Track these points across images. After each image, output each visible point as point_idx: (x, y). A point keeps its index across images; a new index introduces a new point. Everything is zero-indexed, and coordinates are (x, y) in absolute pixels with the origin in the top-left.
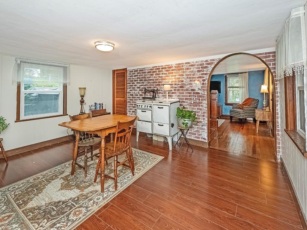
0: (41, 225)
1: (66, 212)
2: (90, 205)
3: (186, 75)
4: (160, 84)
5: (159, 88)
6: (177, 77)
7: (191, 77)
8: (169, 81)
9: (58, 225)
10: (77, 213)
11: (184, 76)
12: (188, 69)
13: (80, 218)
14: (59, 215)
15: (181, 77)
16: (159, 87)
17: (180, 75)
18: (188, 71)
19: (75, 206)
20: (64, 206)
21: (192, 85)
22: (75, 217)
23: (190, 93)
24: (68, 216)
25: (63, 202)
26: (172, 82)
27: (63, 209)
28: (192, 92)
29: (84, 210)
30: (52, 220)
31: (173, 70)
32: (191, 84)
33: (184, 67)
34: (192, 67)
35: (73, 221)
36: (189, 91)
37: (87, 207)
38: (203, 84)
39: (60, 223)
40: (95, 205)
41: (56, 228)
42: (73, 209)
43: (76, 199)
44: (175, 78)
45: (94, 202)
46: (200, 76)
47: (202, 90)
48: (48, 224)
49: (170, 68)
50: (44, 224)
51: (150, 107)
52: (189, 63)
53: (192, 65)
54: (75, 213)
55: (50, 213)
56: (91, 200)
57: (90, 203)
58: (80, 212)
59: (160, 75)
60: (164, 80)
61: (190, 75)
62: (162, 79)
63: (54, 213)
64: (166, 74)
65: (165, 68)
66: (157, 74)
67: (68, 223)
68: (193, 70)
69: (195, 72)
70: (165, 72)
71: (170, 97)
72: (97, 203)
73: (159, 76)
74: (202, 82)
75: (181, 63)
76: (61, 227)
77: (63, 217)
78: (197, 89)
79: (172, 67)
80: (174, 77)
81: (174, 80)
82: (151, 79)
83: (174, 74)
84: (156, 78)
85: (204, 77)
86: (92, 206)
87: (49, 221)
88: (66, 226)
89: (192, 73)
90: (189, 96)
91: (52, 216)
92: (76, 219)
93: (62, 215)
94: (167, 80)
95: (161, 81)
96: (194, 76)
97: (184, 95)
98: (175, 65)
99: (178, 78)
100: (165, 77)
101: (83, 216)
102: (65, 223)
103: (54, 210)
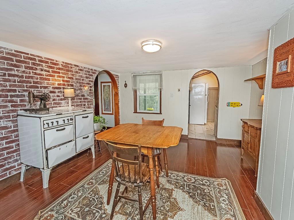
0: (209, 191)
1: (193, 185)
2: (181, 177)
3: (76, 79)
4: (39, 85)
5: (35, 92)
6: (65, 79)
7: (80, 82)
8: (55, 83)
9: (201, 183)
10: (189, 180)
11: (74, 80)
12: (77, 72)
13: (191, 176)
14: (198, 188)
15: (70, 80)
16: (37, 90)
17: (69, 78)
18: (78, 74)
19: (187, 184)
20: (191, 190)
21: (82, 91)
22: (192, 179)
23: (81, 99)
24: (194, 183)
25: (189, 193)
26: (59, 84)
27: (193, 189)
28: (83, 98)
29: (185, 178)
30: (202, 188)
31: (59, 69)
32: (81, 89)
33: (73, 68)
34: (81, 72)
35: (194, 178)
36: (80, 96)
37: (183, 178)
38: (90, 90)
39: (200, 183)
40: (179, 175)
41: (203, 182)
42: (189, 183)
43: (182, 188)
44: (63, 81)
45: (177, 177)
46: (88, 82)
47: (90, 96)
48: (205, 187)
49: (55, 64)
50: (207, 190)
51: (71, 119)
52: (78, 66)
53: (81, 70)
54: (190, 181)
55: (201, 194)
56: (177, 179)
57: (180, 178)
58: (188, 179)
59: (38, 72)
60: (46, 80)
61: (80, 79)
62: (42, 78)
63: (199, 191)
64: (49, 72)
65: (47, 62)
66: (28, 67)
67: (197, 180)
68: (82, 75)
69: (84, 78)
70: (47, 69)
71: (58, 105)
72: (177, 175)
73: (34, 71)
74: (90, 88)
75: (69, 63)
76: (201, 181)
77: (197, 184)
78: (86, 95)
79: (58, 64)
80: (61, 79)
81: (62, 82)
82: (13, 73)
83: (61, 75)
84: (27, 75)
85: (90, 84)
86: (180, 176)
87: (204, 189)
88: (198, 179)
89: (82, 78)
90: (80, 102)
91: (201, 191)
92: (192, 178)
93: (196, 186)
94: (51, 82)
95: (39, 80)
96: (83, 82)
97: (75, 101)
98: (62, 64)
99: (67, 81)
100: (47, 76)
101: (188, 176)
102: (198, 180)
103: (198, 193)
